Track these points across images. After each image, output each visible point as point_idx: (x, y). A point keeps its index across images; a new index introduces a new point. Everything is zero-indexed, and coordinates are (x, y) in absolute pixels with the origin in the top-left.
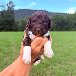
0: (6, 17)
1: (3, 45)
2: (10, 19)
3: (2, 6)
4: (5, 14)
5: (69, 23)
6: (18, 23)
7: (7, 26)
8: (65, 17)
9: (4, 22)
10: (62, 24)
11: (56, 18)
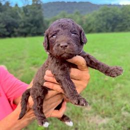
0: (31, 15)
2: (37, 18)
4: (29, 11)
5: (124, 20)
7: (33, 29)
8: (119, 11)
9: (29, 22)
10: (115, 21)
11: (105, 12)
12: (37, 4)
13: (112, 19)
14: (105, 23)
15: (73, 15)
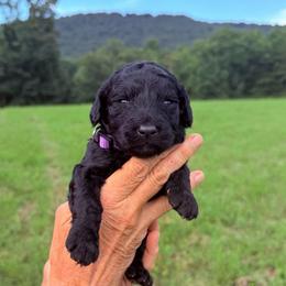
0: (24, 48)
1: (11, 160)
2: (40, 55)
3: (8, 4)
4: (20, 36)
5: (277, 64)
6: (73, 70)
7: (28, 85)
8: (264, 42)
9: (18, 66)
10: (253, 68)
11: (226, 45)
12: (41, 19)
14: (225, 73)
15: (141, 49)
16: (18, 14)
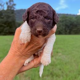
3: (1, 5)
9: (3, 23)
13: (69, 25)
14: (64, 27)
16: (4, 8)
